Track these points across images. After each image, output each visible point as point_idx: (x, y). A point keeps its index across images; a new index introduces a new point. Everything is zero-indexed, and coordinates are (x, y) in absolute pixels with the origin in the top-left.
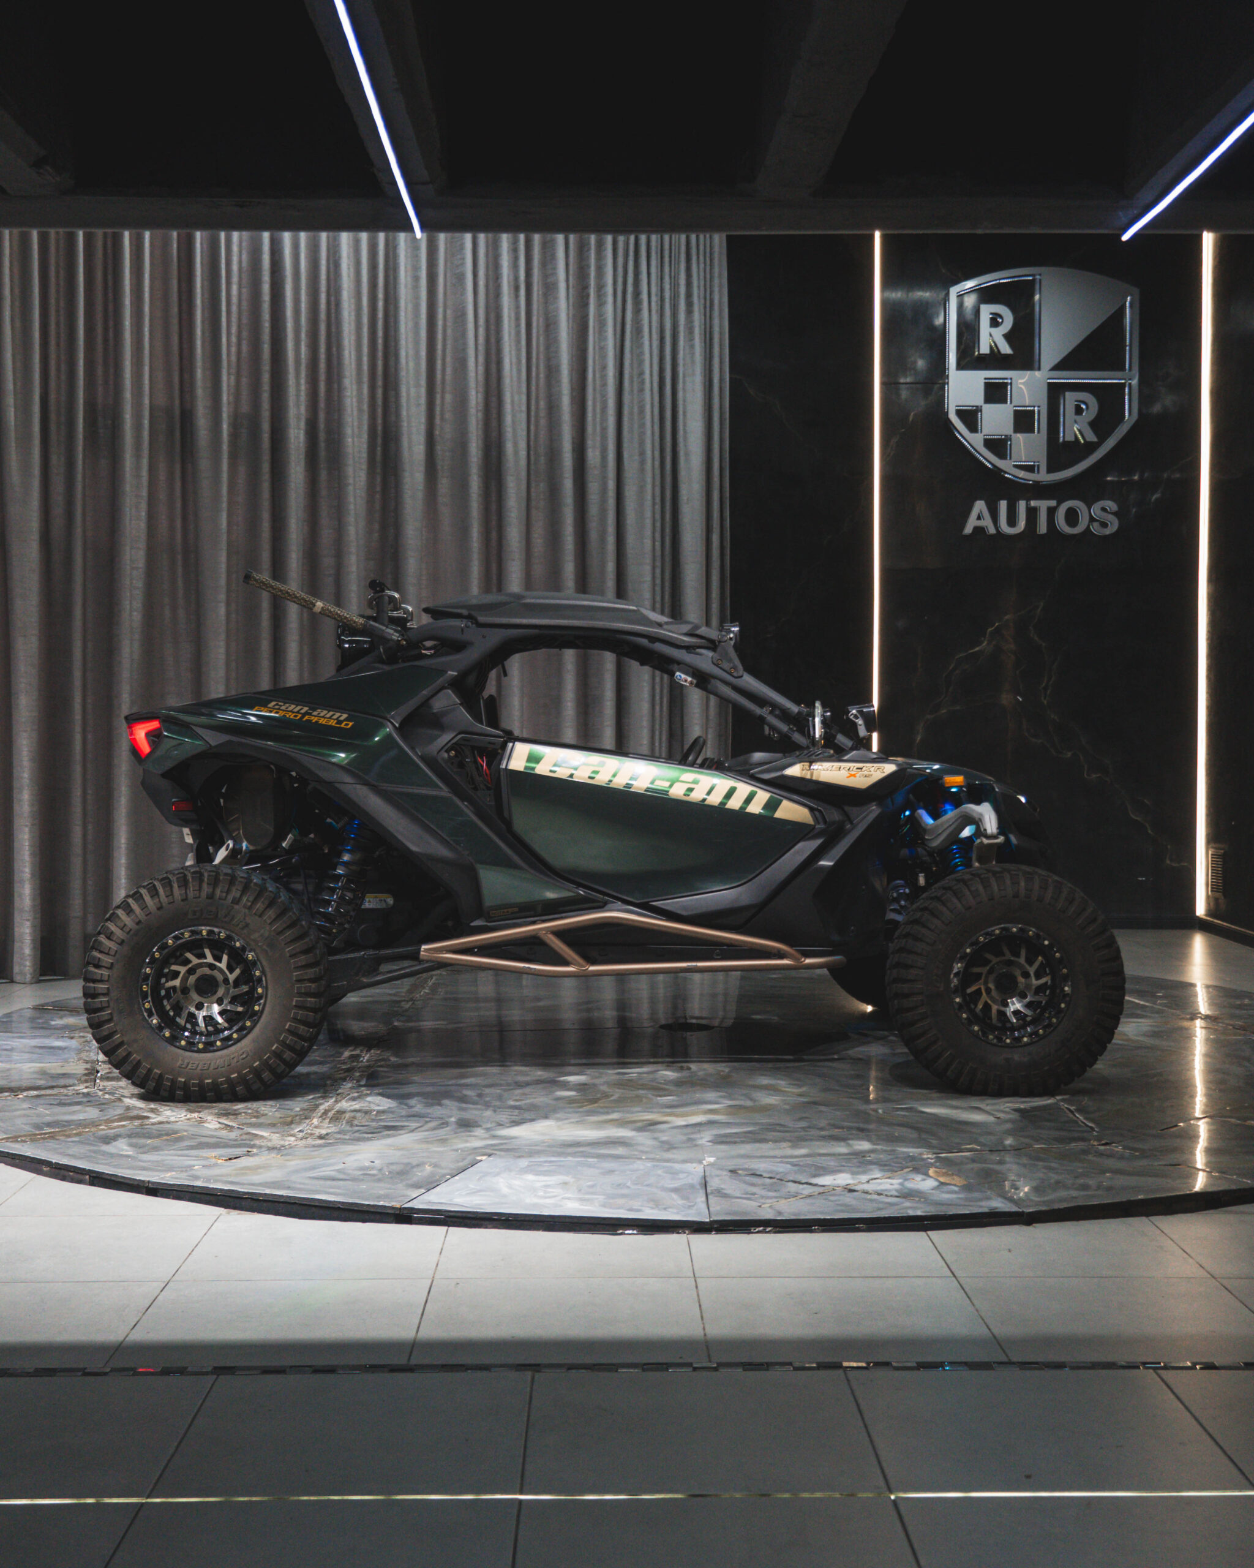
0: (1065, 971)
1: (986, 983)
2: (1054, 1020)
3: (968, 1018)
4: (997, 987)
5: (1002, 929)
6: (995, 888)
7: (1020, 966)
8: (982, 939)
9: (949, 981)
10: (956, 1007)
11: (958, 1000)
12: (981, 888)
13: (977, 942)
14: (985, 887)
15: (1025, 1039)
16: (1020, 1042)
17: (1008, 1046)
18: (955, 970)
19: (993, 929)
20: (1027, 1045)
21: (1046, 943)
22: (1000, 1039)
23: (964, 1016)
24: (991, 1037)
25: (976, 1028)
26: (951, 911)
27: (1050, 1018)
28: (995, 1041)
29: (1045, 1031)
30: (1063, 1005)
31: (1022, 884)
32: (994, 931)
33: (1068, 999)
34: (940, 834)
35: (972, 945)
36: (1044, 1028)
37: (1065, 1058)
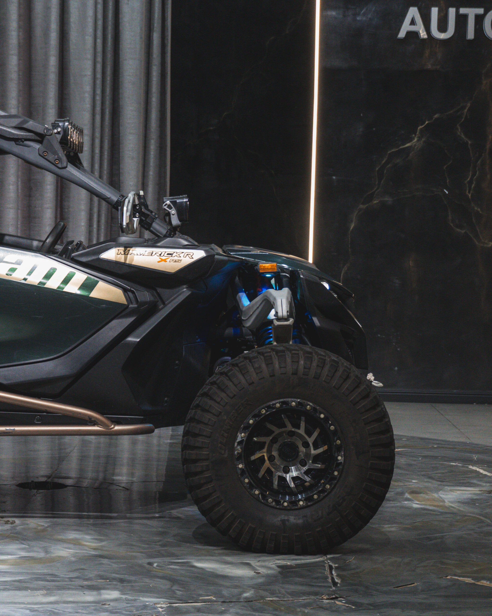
0: (339, 442)
1: (269, 451)
2: (328, 486)
3: (249, 483)
4: (279, 455)
5: (283, 403)
6: (277, 366)
7: (300, 436)
8: (264, 411)
9: (233, 449)
10: (239, 472)
11: (240, 466)
12: (264, 366)
13: (258, 415)
14: (267, 365)
15: (301, 503)
16: (297, 505)
17: (285, 509)
18: (239, 439)
19: (274, 402)
20: (303, 508)
21: (322, 416)
22: (278, 502)
23: (247, 481)
24: (270, 500)
25: (257, 492)
26: (236, 386)
27: (325, 484)
28: (274, 503)
29: (319, 496)
30: (336, 473)
31: (302, 362)
32: (275, 404)
33: (341, 467)
34: (251, 315)
35: (254, 416)
36: (319, 493)
37: (336, 520)
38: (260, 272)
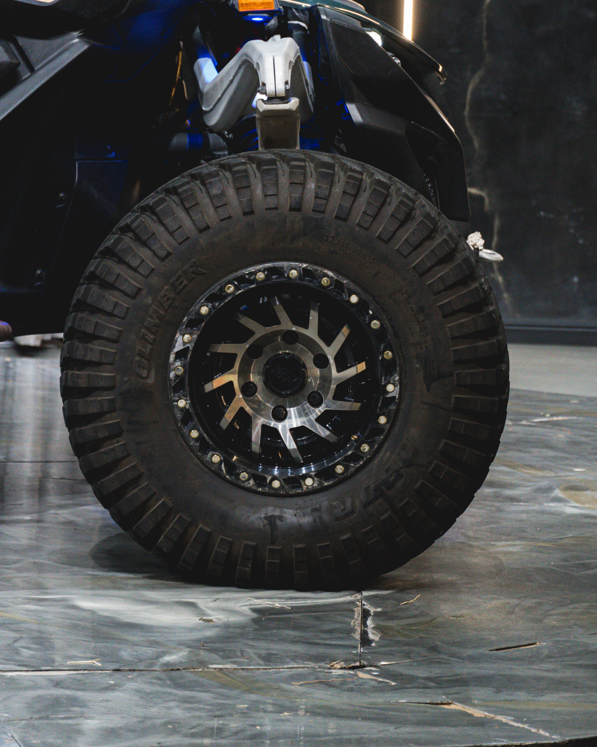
0: (388, 354)
1: (243, 373)
2: (366, 448)
3: (200, 439)
4: (266, 383)
5: (271, 271)
6: (259, 192)
7: (309, 343)
8: (231, 289)
9: (166, 367)
10: (179, 415)
11: (182, 403)
12: (231, 192)
13: (220, 295)
14: (238, 190)
15: (309, 482)
16: (300, 486)
17: (275, 494)
18: (178, 347)
19: (252, 269)
20: (312, 492)
21: (354, 299)
22: (260, 480)
23: (194, 434)
24: (244, 475)
25: (216, 459)
26: (171, 234)
27: (360, 443)
28: (252, 482)
29: (347, 468)
30: (383, 420)
31: (311, 185)
32: (255, 273)
33: (393, 407)
35: (211, 299)
36: (346, 462)
37: (382, 518)
38: (240, 11)
